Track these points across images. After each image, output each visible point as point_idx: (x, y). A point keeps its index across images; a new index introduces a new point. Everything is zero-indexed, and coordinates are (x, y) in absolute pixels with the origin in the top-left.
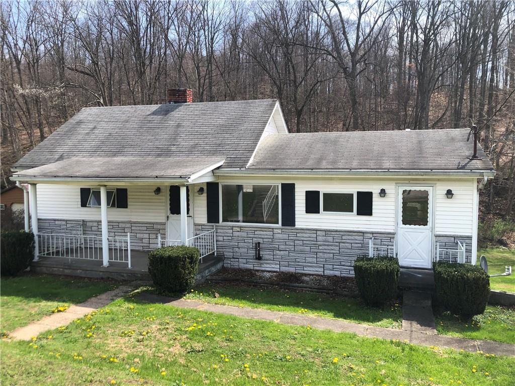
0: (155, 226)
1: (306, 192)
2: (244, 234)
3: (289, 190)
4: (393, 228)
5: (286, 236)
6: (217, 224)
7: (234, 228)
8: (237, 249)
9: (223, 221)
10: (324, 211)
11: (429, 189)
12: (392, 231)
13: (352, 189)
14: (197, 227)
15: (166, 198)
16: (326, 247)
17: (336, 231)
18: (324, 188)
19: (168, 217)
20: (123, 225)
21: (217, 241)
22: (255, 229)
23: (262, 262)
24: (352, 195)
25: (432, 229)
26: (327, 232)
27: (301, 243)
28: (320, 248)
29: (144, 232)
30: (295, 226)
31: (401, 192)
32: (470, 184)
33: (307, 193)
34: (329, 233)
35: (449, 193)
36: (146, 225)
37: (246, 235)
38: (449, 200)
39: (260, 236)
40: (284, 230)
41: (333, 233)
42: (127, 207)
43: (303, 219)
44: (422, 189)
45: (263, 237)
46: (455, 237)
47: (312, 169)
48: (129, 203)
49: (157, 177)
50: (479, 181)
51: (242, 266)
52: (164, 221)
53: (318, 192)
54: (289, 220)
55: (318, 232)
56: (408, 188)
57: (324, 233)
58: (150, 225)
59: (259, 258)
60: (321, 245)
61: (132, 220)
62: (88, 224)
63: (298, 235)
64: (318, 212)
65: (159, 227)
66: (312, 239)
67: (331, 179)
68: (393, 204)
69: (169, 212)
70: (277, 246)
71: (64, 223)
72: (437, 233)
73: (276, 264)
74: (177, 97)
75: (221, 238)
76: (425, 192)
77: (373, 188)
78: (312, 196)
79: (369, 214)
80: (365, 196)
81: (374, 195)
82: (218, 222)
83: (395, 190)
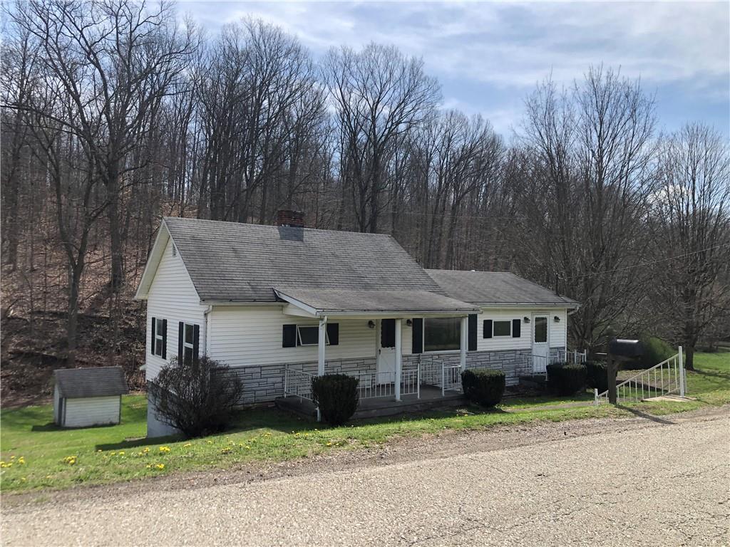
0: (366, 362)
1: (484, 321)
3: (473, 320)
4: (530, 345)
5: (470, 359)
6: (421, 354)
7: (434, 357)
9: (424, 351)
10: (494, 335)
11: (548, 316)
12: (530, 347)
13: (509, 318)
15: (378, 331)
16: (495, 365)
17: (501, 351)
18: (496, 318)
19: (380, 351)
20: (334, 364)
22: (448, 356)
24: (510, 322)
25: (549, 343)
26: (496, 352)
27: (480, 363)
28: (492, 366)
29: (356, 369)
30: (476, 349)
31: (535, 319)
32: (564, 312)
35: (556, 319)
36: (357, 362)
38: (557, 324)
40: (470, 354)
41: (499, 353)
42: (337, 344)
43: (483, 344)
44: (544, 316)
48: (339, 340)
50: (569, 311)
52: (374, 356)
53: (491, 321)
54: (473, 345)
55: (491, 353)
56: (538, 316)
57: (493, 354)
58: (361, 361)
60: (491, 364)
61: (342, 358)
63: (478, 357)
64: (491, 337)
65: (370, 362)
66: (487, 359)
67: (499, 310)
68: (530, 327)
69: (381, 345)
72: (551, 346)
76: (546, 319)
77: (520, 317)
78: (487, 324)
79: (519, 336)
80: (517, 323)
81: (521, 322)
82: (422, 352)
83: (532, 318)
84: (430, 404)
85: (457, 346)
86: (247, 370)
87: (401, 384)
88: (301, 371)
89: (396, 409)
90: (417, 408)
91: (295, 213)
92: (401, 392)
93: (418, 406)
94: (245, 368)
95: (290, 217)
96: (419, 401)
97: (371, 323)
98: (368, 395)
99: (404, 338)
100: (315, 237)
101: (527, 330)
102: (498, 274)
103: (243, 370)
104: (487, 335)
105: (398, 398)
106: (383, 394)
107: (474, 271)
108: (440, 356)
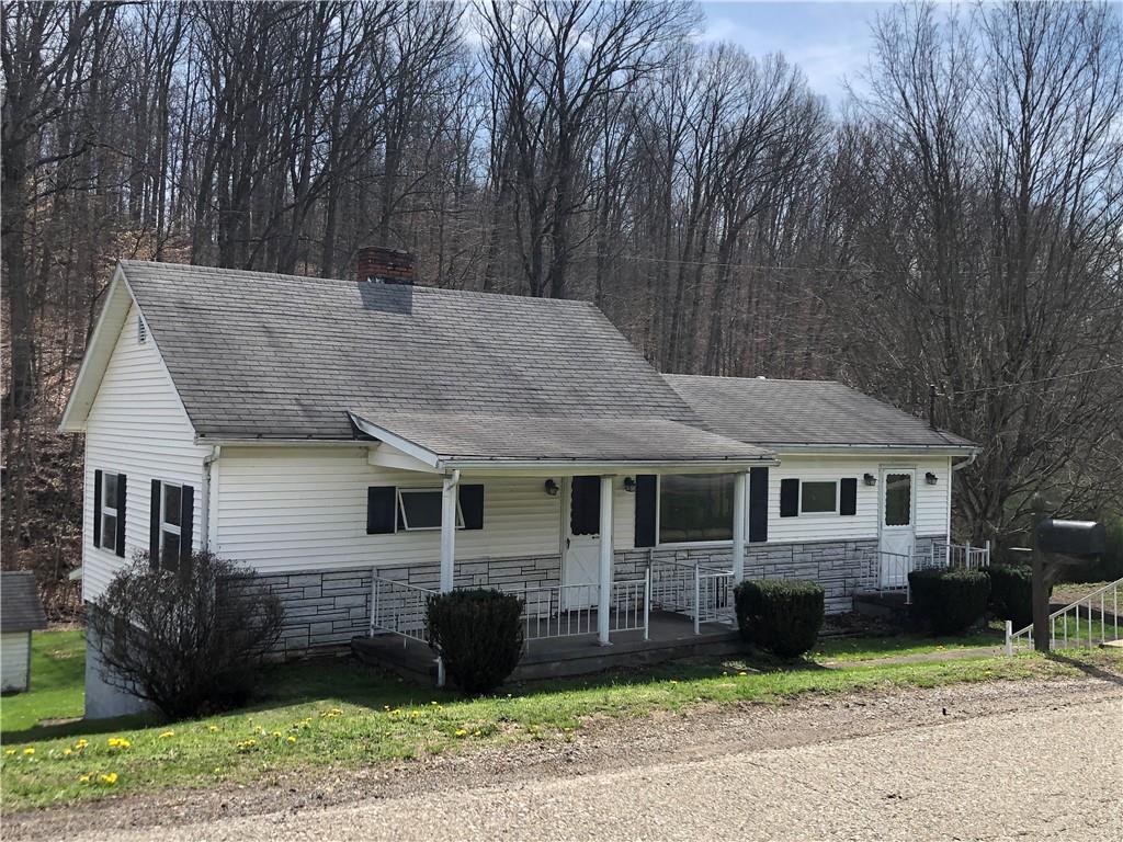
0: (539, 564)
3: (759, 478)
4: (875, 531)
5: (754, 560)
6: (653, 549)
7: (678, 554)
9: (659, 542)
10: (802, 511)
11: (912, 473)
12: (875, 536)
13: (833, 474)
14: (618, 557)
15: (565, 501)
16: (803, 571)
17: (817, 543)
18: (807, 474)
19: (568, 542)
20: (471, 569)
21: (652, 581)
22: (710, 552)
24: (835, 483)
25: (913, 529)
26: (805, 545)
27: (772, 568)
28: (797, 573)
29: (517, 579)
30: (765, 539)
31: (885, 478)
32: (945, 464)
33: (784, 482)
34: (808, 547)
35: (929, 478)
36: (521, 564)
38: (931, 487)
40: (752, 549)
41: (813, 547)
42: (481, 527)
43: (781, 529)
44: (905, 472)
48: (485, 518)
50: (956, 461)
52: (557, 552)
53: (797, 481)
54: (758, 530)
55: (796, 548)
56: (892, 472)
57: (800, 548)
58: (529, 563)
59: (719, 604)
60: (796, 569)
61: (491, 556)
63: (770, 555)
64: (796, 514)
65: (548, 564)
66: (787, 560)
67: (811, 459)
68: (876, 495)
69: (569, 530)
72: (918, 534)
76: (908, 477)
77: (857, 473)
78: (789, 487)
79: (853, 512)
80: (849, 486)
81: (858, 483)
82: (654, 545)
83: (881, 476)
84: (670, 650)
85: (727, 532)
86: (293, 581)
87: (612, 610)
88: (405, 583)
89: (600, 661)
90: (642, 658)
91: (395, 255)
92: (612, 626)
93: (646, 654)
94: (288, 575)
95: (384, 263)
96: (648, 643)
97: (550, 485)
98: (543, 633)
99: (618, 516)
100: (435, 305)
101: (871, 501)
102: (812, 384)
103: (284, 580)
104: (788, 510)
105: (605, 637)
106: (574, 629)
107: (762, 378)
108: (692, 553)
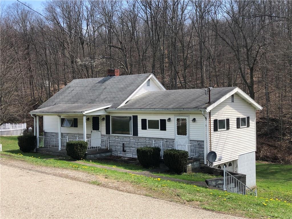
1: (142, 119)
2: (119, 140)
3: (135, 118)
4: (174, 136)
5: (134, 141)
6: (109, 135)
7: (116, 137)
8: (116, 147)
9: (112, 134)
10: (148, 128)
11: (187, 118)
12: (173, 138)
13: (157, 118)
14: (102, 136)
17: (153, 138)
18: (149, 118)
19: (92, 131)
20: (76, 135)
21: (109, 143)
22: (123, 137)
23: (126, 153)
24: (158, 121)
25: (188, 137)
30: (138, 136)
31: (176, 120)
32: (202, 115)
34: (150, 139)
35: (194, 120)
37: (120, 140)
38: (194, 123)
39: (125, 141)
40: (134, 138)
41: (152, 139)
42: (77, 127)
43: (141, 133)
44: (184, 118)
45: (126, 141)
46: (198, 141)
47: (141, 109)
48: (78, 125)
49: (74, 112)
51: (119, 155)
53: (146, 120)
54: (136, 133)
55: (147, 139)
56: (179, 118)
57: (148, 139)
59: (124, 151)
61: (79, 133)
62: (64, 135)
63: (139, 140)
64: (146, 129)
66: (144, 142)
67: (151, 113)
68: (174, 125)
69: (92, 129)
70: (131, 145)
71: (55, 134)
72: (191, 139)
73: (131, 154)
74: (111, 73)
75: (111, 142)
76: (185, 119)
77: (166, 118)
78: (144, 121)
79: (165, 130)
80: (163, 122)
81: (167, 121)
82: (110, 134)
83: (174, 119)
86: (53, 134)
94: (52, 133)
97: (88, 119)
101: (172, 127)
103: (51, 133)
104: (144, 127)
105: (60, 149)
108: (119, 137)
